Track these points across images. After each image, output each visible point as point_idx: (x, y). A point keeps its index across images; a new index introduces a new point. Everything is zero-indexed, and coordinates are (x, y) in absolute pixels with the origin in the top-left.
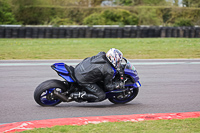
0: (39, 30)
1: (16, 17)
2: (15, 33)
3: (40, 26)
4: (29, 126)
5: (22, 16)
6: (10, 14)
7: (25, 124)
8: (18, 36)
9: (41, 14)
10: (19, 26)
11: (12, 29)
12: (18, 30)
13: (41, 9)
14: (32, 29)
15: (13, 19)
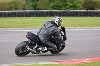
0: (94, 12)
1: (83, 6)
2: (82, 14)
3: (95, 11)
4: (89, 60)
5: (86, 6)
6: (79, 5)
7: (87, 60)
8: (84, 16)
9: (95, 5)
10: (84, 11)
11: (81, 12)
12: (84, 13)
13: (95, 2)
14: (91, 12)
15: (81, 7)
